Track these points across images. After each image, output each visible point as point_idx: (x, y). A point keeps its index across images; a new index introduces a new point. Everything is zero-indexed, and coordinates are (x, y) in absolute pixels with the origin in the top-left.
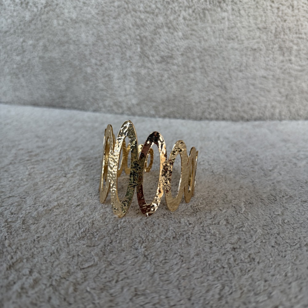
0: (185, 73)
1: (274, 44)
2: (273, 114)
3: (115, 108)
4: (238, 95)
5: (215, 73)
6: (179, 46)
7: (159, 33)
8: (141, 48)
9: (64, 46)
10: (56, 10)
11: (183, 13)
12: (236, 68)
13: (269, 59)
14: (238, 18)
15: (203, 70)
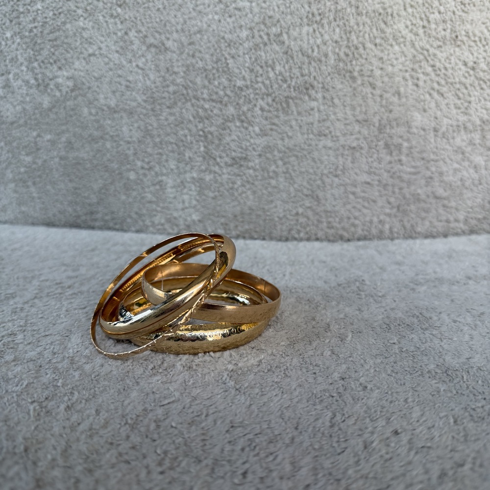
0: (264, 179)
1: (378, 141)
2: (381, 232)
3: (167, 226)
4: (334, 206)
5: (303, 178)
6: (255, 144)
7: (229, 128)
8: (205, 147)
9: (97, 143)
10: (88, 95)
11: (260, 102)
12: (330, 173)
13: (372, 159)
14: (331, 109)
15: (287, 175)
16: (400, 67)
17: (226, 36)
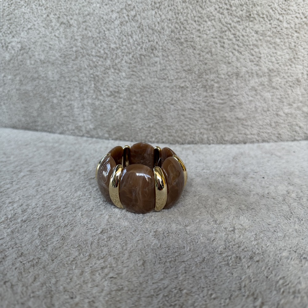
0: (129, 104)
1: (198, 83)
2: (202, 139)
3: (76, 131)
4: (172, 123)
5: (153, 105)
6: (123, 83)
7: (108, 73)
8: (95, 84)
9: (35, 81)
10: (29, 53)
11: (125, 57)
12: (169, 102)
14: (168, 62)
15: (143, 103)
16: (212, 35)
17: (104, 17)
